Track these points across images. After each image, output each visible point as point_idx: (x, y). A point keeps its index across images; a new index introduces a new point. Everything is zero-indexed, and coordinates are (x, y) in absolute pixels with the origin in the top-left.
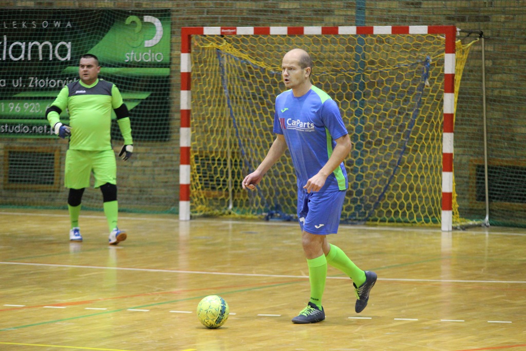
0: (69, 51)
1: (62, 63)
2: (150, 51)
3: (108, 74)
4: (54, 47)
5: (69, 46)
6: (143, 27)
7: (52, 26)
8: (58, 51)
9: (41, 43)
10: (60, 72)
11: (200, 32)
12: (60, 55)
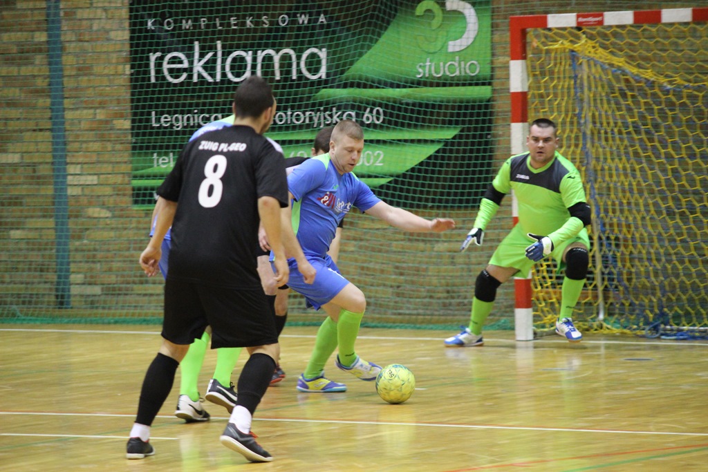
0: (324, 62)
1: (313, 83)
2: (457, 58)
3: (388, 99)
4: (299, 58)
5: (323, 54)
6: (444, 19)
7: (294, 22)
8: (306, 63)
9: (277, 51)
10: (309, 98)
11: (542, 23)
12: (309, 70)
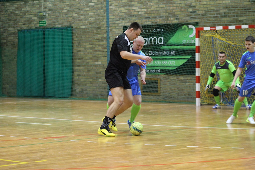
0: (163, 40)
1: (160, 45)
2: (191, 39)
3: (177, 49)
4: (157, 39)
5: (162, 38)
6: (188, 30)
7: (156, 31)
8: (159, 40)
9: (153, 38)
10: (160, 48)
11: (202, 29)
12: (160, 42)
